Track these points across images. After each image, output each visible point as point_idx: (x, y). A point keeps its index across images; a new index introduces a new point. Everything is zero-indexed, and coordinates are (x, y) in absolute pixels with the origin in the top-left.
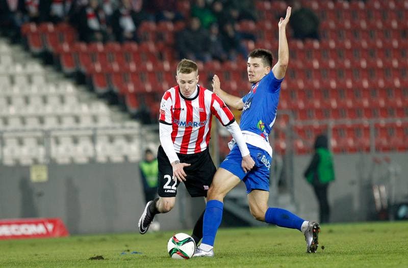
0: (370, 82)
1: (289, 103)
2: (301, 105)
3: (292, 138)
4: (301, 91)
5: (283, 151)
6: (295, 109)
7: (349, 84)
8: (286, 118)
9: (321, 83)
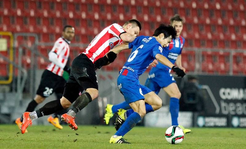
0: (100, 15)
1: (35, 28)
2: (45, 30)
3: (35, 55)
4: (45, 19)
5: (28, 65)
6: (39, 33)
7: (84, 15)
8: (33, 39)
9: (62, 13)
